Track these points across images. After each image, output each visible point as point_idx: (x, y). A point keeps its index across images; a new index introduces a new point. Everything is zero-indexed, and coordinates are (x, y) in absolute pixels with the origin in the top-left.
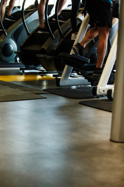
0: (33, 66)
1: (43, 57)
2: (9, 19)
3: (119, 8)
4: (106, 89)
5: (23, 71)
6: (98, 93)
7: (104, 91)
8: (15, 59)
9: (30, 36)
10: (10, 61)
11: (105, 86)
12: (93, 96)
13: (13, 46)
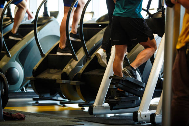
0: (48, 95)
1: (66, 83)
2: (14, 37)
3: (165, 21)
4: (148, 114)
5: (37, 103)
6: (139, 119)
7: (145, 116)
8: (21, 88)
9: (45, 57)
10: (15, 90)
11: (147, 111)
12: (134, 122)
13: (19, 70)
